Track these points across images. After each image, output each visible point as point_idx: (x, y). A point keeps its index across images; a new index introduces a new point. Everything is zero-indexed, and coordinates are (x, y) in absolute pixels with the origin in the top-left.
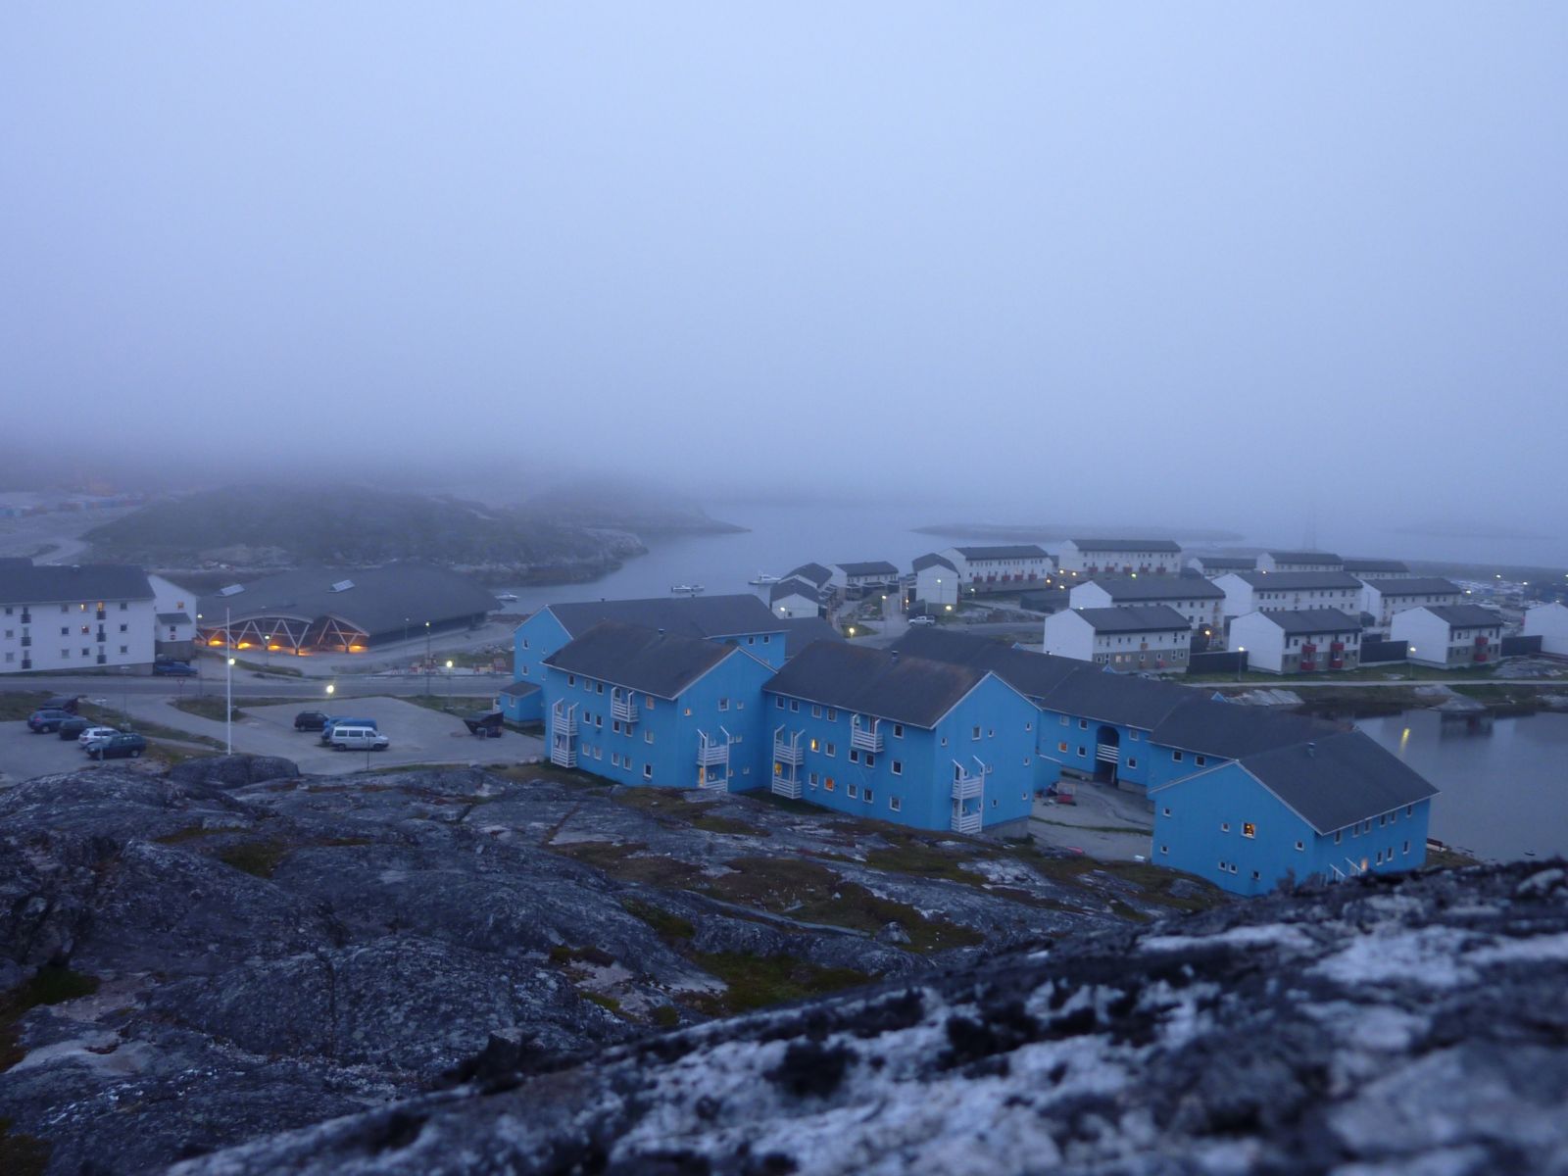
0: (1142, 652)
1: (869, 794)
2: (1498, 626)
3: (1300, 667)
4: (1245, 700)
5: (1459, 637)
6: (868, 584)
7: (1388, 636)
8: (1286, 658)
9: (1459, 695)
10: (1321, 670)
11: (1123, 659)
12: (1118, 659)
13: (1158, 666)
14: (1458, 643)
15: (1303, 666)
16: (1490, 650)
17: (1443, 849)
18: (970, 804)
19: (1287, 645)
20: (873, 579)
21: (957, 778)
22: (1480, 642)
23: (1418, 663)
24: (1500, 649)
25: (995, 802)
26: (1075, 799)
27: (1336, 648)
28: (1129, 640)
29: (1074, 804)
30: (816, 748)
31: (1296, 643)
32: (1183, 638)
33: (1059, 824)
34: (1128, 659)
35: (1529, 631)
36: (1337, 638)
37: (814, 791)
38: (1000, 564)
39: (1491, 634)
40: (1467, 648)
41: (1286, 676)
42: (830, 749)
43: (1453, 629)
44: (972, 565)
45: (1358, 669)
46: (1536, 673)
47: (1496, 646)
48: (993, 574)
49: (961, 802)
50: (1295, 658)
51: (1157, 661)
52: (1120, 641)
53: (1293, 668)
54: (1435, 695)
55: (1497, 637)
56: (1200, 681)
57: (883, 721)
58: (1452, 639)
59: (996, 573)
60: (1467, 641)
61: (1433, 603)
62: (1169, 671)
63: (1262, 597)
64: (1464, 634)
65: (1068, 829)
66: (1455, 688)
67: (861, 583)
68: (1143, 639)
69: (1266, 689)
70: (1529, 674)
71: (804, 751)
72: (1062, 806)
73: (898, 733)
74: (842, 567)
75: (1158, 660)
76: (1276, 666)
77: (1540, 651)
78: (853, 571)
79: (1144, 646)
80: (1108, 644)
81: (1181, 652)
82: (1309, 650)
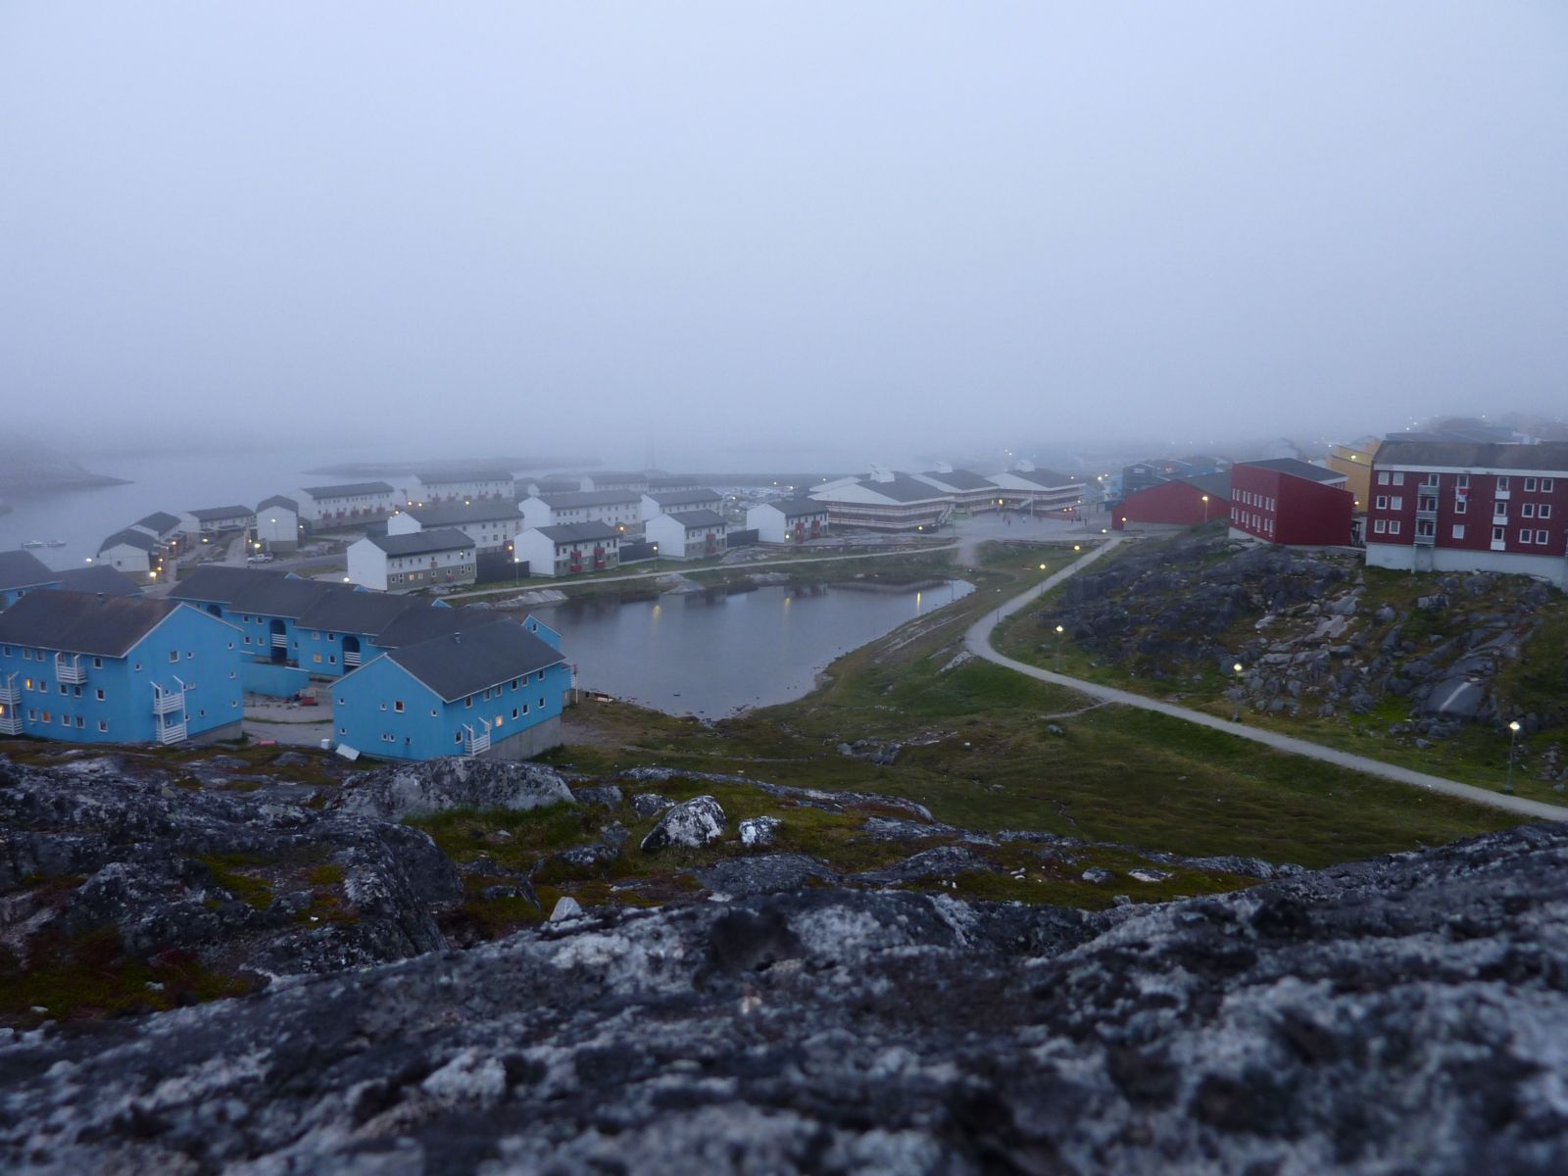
0: (433, 570)
1: (80, 721)
2: (723, 525)
3: (571, 569)
4: (519, 601)
5: (693, 536)
6: (223, 528)
7: (644, 539)
8: (557, 564)
9: (687, 580)
10: (588, 571)
11: (416, 577)
12: (411, 577)
13: (449, 580)
14: (693, 540)
15: (572, 568)
16: (718, 543)
17: (610, 700)
18: (171, 717)
19: (558, 554)
20: (229, 523)
21: (158, 697)
22: (710, 538)
23: (666, 558)
24: (726, 543)
25: (202, 713)
26: (315, 700)
27: (599, 552)
28: (420, 560)
29: (316, 704)
30: (31, 687)
31: (565, 551)
32: (469, 554)
33: (284, 723)
34: (420, 577)
35: (750, 527)
36: (599, 544)
37: (34, 726)
38: (348, 500)
39: (718, 531)
40: (699, 543)
41: (559, 578)
42: (43, 686)
43: (687, 529)
44: (319, 503)
45: (619, 567)
46: (748, 558)
47: (723, 540)
48: (341, 510)
49: (162, 717)
50: (565, 563)
51: (448, 577)
52: (411, 561)
53: (564, 572)
54: (671, 582)
55: (723, 532)
56: (484, 589)
57: (82, 655)
58: (688, 538)
59: (345, 509)
60: (699, 538)
61: (675, 510)
62: (459, 583)
63: (559, 515)
64: (697, 533)
65: (289, 726)
66: (687, 576)
67: (215, 527)
68: (433, 559)
69: (538, 590)
70: (744, 560)
71: (21, 690)
72: (305, 708)
73: (98, 664)
74: (194, 513)
75: (450, 575)
76: (550, 571)
77: (758, 541)
78: (205, 516)
79: (434, 564)
80: (401, 565)
81: (469, 566)
82: (576, 556)
